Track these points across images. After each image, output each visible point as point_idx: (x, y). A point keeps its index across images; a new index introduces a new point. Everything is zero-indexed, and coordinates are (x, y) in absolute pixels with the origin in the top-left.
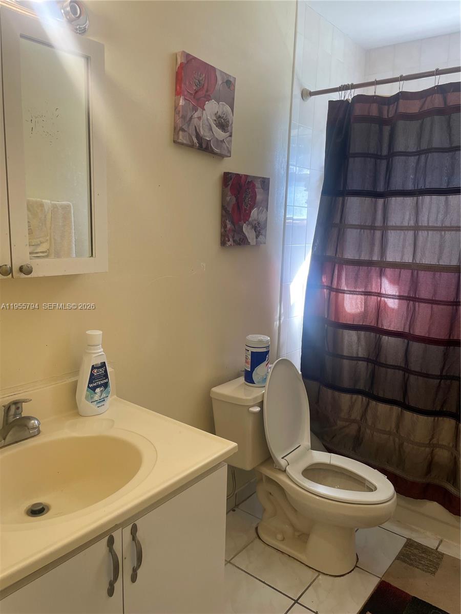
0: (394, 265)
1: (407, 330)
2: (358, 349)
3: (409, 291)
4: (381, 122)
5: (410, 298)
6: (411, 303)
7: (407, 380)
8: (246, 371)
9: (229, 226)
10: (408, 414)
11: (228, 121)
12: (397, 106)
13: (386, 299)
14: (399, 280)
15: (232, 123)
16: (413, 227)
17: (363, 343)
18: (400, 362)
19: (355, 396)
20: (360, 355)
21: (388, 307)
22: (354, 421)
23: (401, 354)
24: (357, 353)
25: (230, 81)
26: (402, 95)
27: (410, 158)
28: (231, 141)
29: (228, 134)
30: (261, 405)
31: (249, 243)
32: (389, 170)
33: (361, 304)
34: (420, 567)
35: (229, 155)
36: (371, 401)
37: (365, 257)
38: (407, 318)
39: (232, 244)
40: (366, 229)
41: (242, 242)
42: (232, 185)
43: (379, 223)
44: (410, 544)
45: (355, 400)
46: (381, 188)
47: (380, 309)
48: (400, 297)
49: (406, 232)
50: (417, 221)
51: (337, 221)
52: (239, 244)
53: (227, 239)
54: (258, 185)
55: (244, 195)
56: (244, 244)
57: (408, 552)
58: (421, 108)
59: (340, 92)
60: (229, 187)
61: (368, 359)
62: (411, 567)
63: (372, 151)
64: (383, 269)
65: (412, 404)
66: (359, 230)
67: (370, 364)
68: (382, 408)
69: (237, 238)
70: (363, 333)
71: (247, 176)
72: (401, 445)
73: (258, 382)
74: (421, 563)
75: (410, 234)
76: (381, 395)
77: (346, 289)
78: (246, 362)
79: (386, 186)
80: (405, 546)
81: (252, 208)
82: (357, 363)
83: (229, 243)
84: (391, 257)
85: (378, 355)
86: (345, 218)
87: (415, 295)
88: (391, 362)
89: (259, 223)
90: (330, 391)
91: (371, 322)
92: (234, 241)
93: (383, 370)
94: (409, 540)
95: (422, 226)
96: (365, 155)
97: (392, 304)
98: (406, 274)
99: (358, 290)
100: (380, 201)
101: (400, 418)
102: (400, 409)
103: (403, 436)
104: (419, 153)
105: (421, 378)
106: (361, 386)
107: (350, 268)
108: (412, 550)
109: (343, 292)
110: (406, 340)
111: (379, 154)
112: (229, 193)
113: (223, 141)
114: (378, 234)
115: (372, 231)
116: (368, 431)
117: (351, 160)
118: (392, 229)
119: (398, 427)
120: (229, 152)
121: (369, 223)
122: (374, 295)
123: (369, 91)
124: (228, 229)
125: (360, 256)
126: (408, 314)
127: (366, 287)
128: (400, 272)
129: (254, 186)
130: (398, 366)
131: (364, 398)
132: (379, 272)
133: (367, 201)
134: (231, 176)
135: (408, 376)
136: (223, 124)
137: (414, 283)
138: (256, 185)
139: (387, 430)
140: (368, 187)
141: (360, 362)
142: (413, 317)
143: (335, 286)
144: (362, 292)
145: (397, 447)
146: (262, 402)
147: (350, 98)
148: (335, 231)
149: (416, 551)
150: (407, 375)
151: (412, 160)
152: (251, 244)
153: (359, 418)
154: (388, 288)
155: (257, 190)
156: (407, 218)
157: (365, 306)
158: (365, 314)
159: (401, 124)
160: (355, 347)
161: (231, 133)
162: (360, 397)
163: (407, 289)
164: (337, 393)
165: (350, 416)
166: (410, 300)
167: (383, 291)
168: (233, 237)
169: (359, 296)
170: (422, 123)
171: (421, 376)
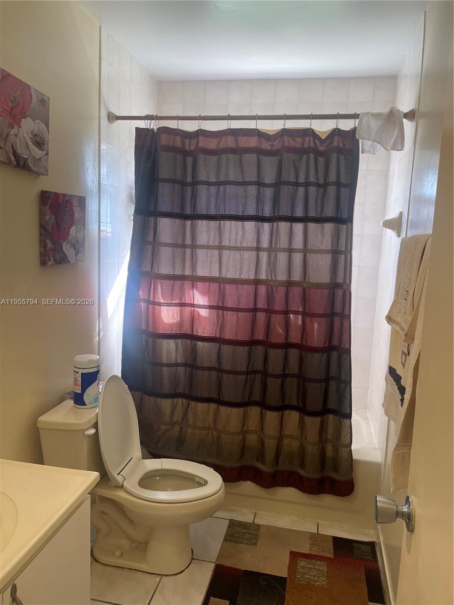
0: (204, 279)
1: (218, 336)
2: (177, 356)
3: (218, 301)
4: (185, 153)
5: (218, 308)
6: (221, 311)
7: (221, 379)
8: (76, 394)
9: (49, 245)
10: (223, 409)
11: (44, 140)
12: (197, 141)
13: (198, 309)
14: (209, 292)
15: (48, 141)
16: (217, 246)
17: (180, 350)
18: (214, 364)
19: (176, 400)
20: (179, 361)
21: (201, 316)
22: (177, 423)
23: (215, 357)
24: (176, 360)
25: (44, 100)
26: (201, 133)
27: (211, 187)
28: (48, 159)
29: (45, 152)
30: (96, 426)
31: (69, 262)
32: (194, 197)
33: (177, 314)
34: (244, 542)
35: (46, 174)
36: (190, 402)
37: (178, 272)
38: (218, 324)
39: (53, 264)
40: (178, 247)
41: (62, 260)
42: (51, 204)
43: (188, 242)
44: (233, 524)
45: (177, 404)
46: (188, 211)
47: (193, 318)
48: (210, 307)
49: (212, 250)
50: (220, 242)
51: (151, 239)
52: (60, 263)
53: (48, 259)
54: (75, 203)
55: (63, 214)
56: (64, 263)
57: (232, 532)
58: (217, 146)
59: (146, 121)
60: (48, 206)
61: (185, 364)
62: (238, 544)
63: (179, 178)
64: (195, 283)
65: (226, 399)
66: (172, 248)
67: (187, 368)
68: (201, 407)
69: (58, 257)
70: (180, 341)
71: (64, 195)
72: (219, 437)
73: (90, 403)
74: (244, 539)
75: (216, 252)
76: (199, 395)
77: (162, 301)
78: (76, 384)
79: (193, 210)
80: (229, 527)
81: (70, 226)
82: (176, 369)
83: (50, 263)
84: (200, 272)
85: (195, 360)
86: (159, 237)
87: (223, 305)
88: (206, 365)
89: (77, 241)
90: (152, 399)
91: (187, 330)
92: (55, 260)
93: (200, 372)
94: (231, 521)
95: (225, 246)
96: (173, 181)
97: (204, 313)
98: (214, 286)
99: (174, 302)
100: (188, 223)
101: (216, 413)
102: (216, 405)
103: (220, 428)
104: (218, 184)
105: (232, 376)
106: (180, 390)
107: (166, 282)
108: (235, 529)
109: (160, 304)
110: (218, 344)
111: (185, 181)
112: (48, 212)
113: (40, 160)
114: (188, 251)
115: (183, 249)
116: (190, 430)
117: (161, 184)
118: (201, 248)
119: (215, 422)
120: (47, 170)
121: (180, 242)
122: (188, 306)
123: (172, 124)
124: (48, 248)
125: (174, 271)
126: (218, 321)
127: (181, 299)
128: (210, 285)
129: (71, 204)
130: (212, 367)
131: (184, 400)
132: (191, 285)
133: (178, 221)
134: (49, 195)
135: (222, 376)
136: (40, 143)
137: (222, 295)
138: (73, 203)
139: (206, 426)
140: (177, 210)
141: (179, 368)
142: (223, 323)
143: (151, 299)
144: (178, 304)
145: (215, 440)
146: (96, 423)
147: (155, 128)
148: (150, 248)
149: (238, 529)
150: (220, 374)
151: (213, 189)
152: (71, 262)
153: (180, 420)
154: (200, 299)
155: (74, 208)
156: (212, 239)
157: (180, 316)
158: (181, 324)
159: (201, 157)
160: (173, 354)
161: (48, 151)
162: (180, 400)
163: (216, 299)
164: (159, 400)
165: (173, 419)
166: (219, 309)
167: (196, 302)
168: (54, 256)
169: (176, 308)
170: (220, 158)
171: (232, 374)
